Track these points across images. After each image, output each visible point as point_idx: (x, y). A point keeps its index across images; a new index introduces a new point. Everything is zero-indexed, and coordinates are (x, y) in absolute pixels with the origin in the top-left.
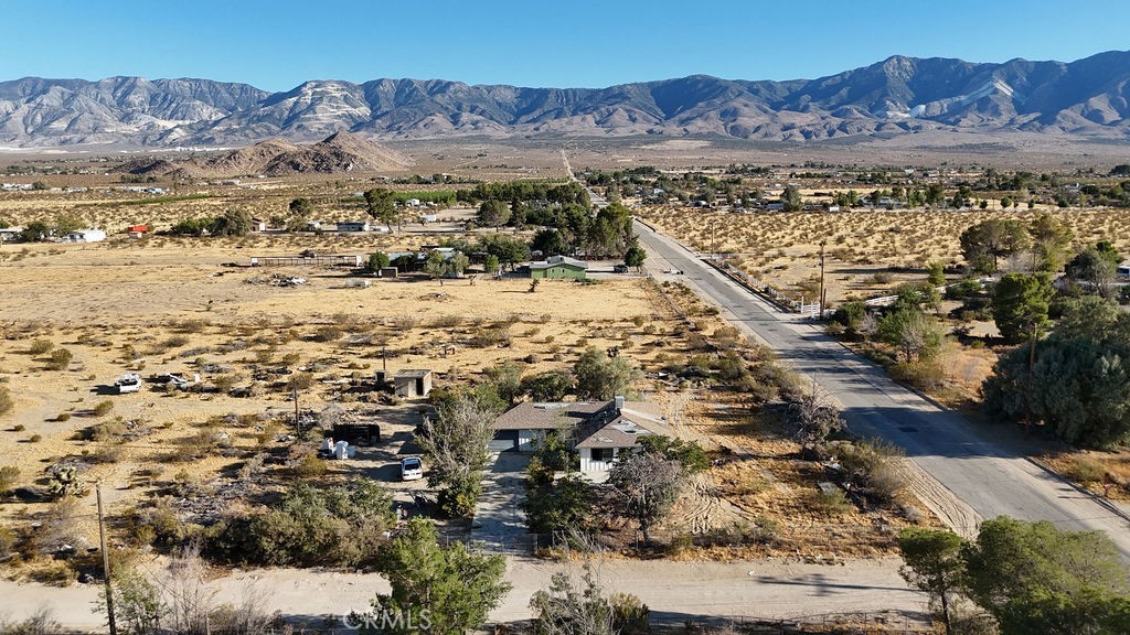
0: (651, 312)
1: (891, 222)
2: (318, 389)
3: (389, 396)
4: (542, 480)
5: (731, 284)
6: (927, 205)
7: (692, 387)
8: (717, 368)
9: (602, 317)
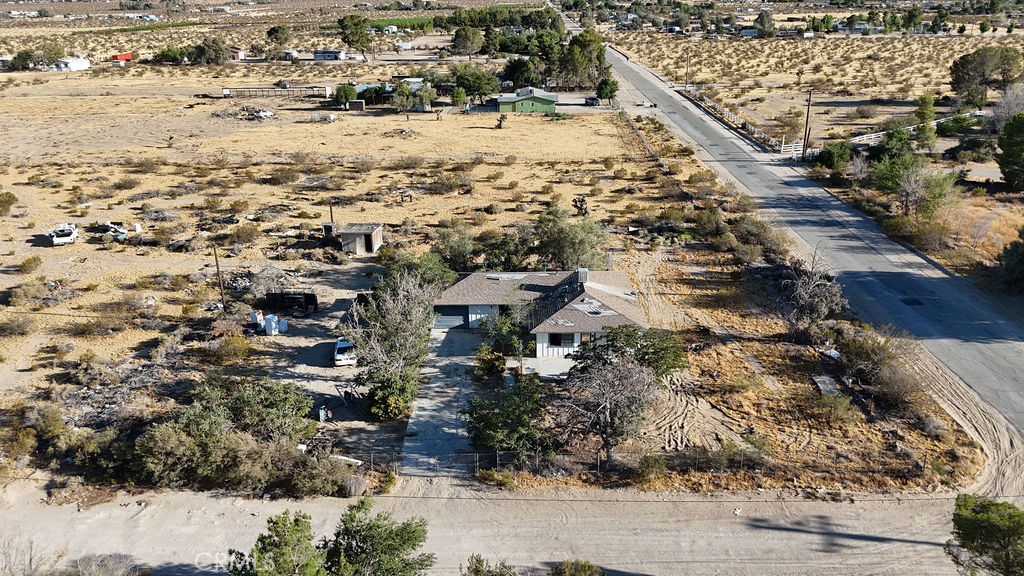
0: (623, 151)
1: (868, 48)
2: (263, 242)
3: (336, 254)
4: (492, 369)
5: (706, 118)
6: (904, 30)
7: (665, 244)
8: (693, 221)
9: (571, 157)
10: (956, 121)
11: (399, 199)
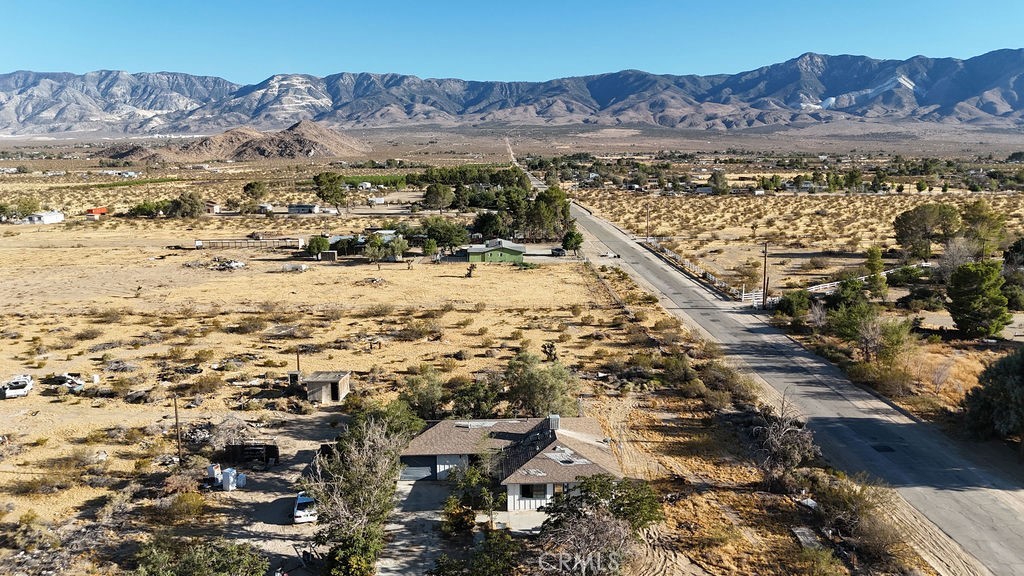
0: (589, 299)
1: (816, 205)
2: (226, 392)
3: (301, 403)
5: (668, 268)
6: (847, 189)
7: (635, 390)
8: (661, 367)
9: (539, 305)
10: (905, 272)
11: (368, 346)
